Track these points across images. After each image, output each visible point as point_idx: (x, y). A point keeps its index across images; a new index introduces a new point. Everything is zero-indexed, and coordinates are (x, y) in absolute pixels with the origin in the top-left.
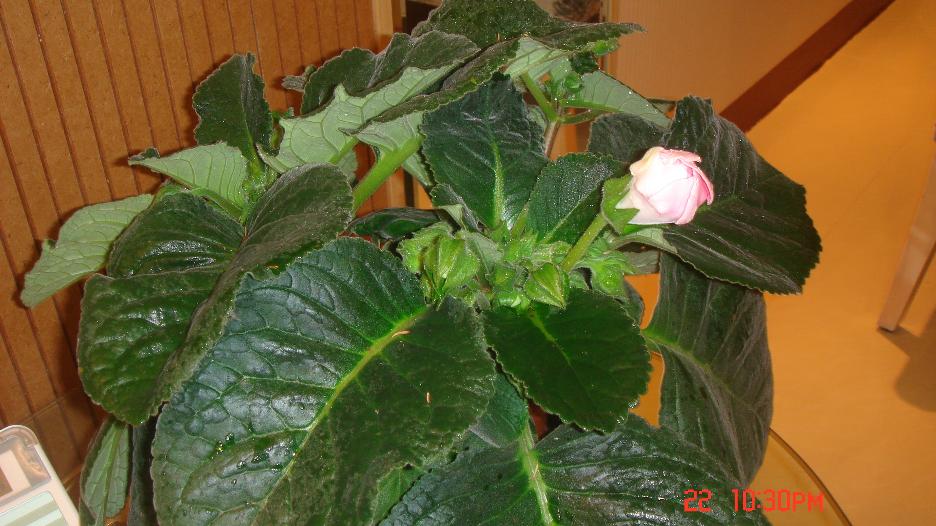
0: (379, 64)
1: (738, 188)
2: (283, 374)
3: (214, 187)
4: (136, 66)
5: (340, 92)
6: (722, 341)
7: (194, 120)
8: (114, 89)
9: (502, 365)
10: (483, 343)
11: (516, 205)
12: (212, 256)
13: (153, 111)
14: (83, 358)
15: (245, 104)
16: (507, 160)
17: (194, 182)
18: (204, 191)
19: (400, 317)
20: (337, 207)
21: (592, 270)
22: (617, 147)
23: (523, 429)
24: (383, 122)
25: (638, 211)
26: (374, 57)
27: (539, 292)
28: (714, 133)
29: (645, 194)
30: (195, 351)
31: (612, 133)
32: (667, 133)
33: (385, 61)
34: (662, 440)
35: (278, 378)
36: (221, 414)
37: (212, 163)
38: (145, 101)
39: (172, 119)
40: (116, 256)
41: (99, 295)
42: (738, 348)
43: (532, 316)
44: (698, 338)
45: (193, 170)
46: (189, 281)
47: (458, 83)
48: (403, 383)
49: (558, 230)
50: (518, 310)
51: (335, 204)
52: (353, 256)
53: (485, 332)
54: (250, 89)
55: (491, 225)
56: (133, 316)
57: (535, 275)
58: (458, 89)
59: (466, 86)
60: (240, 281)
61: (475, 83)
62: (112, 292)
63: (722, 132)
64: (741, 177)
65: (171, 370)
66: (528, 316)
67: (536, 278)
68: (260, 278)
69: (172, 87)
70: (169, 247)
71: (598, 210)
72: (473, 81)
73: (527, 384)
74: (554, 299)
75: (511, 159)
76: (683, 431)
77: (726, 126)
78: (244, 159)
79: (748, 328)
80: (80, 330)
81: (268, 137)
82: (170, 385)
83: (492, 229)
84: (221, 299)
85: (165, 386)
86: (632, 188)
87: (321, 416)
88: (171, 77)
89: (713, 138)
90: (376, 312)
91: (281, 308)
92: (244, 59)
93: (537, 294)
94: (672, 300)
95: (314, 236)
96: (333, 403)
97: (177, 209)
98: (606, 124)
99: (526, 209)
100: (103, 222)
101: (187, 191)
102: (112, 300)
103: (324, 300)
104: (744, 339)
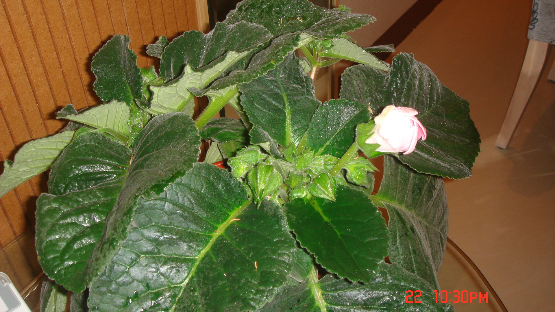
0: (208, 42)
1: (430, 106)
2: (165, 252)
3: (110, 126)
4: (51, 33)
5: (188, 69)
6: (421, 194)
7: (92, 78)
8: (37, 49)
9: (300, 243)
10: (286, 227)
11: (299, 131)
12: (114, 173)
13: (62, 60)
14: (40, 250)
15: (124, 68)
16: (293, 103)
17: (98, 124)
18: (104, 129)
19: (233, 209)
20: (191, 145)
21: (348, 170)
22: (358, 88)
23: (311, 270)
24: (217, 90)
25: (380, 146)
26: (204, 36)
27: (319, 192)
28: (416, 75)
29: (385, 138)
30: (111, 247)
31: (354, 79)
32: (388, 77)
33: (212, 40)
34: (394, 273)
35: (162, 255)
36: (129, 279)
37: (108, 113)
38: (57, 54)
39: (75, 64)
40: (53, 176)
41: (46, 208)
42: (430, 196)
43: (314, 204)
44: (407, 195)
45: (97, 118)
46: (101, 194)
47: (263, 64)
48: (239, 255)
49: (326, 147)
50: (305, 200)
51: (190, 142)
52: (203, 174)
53: (288, 221)
54: (127, 59)
55: (285, 145)
56: (68, 220)
57: (315, 181)
58: (263, 68)
59: (268, 66)
60: (136, 202)
61: (274, 64)
62: (55, 205)
63: (420, 72)
64: (431, 98)
65: (97, 259)
66: (311, 204)
67: (316, 183)
68: (148, 198)
69: (74, 43)
70: (85, 168)
71: (354, 141)
72: (272, 62)
73: (316, 255)
74: (328, 196)
75: (295, 103)
76: (402, 255)
77: (421, 67)
78: (128, 108)
79: (435, 184)
80: (37, 231)
81: (141, 89)
82: (97, 269)
83: (286, 148)
84: (125, 214)
85: (94, 269)
86: (376, 131)
87: (190, 276)
88: (73, 38)
89: (415, 78)
90: (219, 208)
91: (161, 212)
92: (122, 38)
93: (317, 193)
94: (391, 174)
95: (179, 167)
96: (197, 268)
97: (88, 143)
98: (351, 74)
99: (306, 135)
100: (41, 149)
101: (94, 131)
102: (55, 211)
103: (187, 204)
104: (433, 191)
